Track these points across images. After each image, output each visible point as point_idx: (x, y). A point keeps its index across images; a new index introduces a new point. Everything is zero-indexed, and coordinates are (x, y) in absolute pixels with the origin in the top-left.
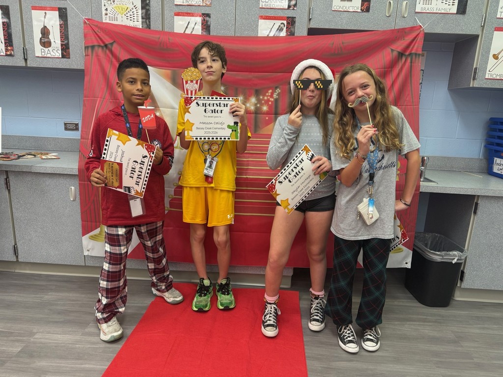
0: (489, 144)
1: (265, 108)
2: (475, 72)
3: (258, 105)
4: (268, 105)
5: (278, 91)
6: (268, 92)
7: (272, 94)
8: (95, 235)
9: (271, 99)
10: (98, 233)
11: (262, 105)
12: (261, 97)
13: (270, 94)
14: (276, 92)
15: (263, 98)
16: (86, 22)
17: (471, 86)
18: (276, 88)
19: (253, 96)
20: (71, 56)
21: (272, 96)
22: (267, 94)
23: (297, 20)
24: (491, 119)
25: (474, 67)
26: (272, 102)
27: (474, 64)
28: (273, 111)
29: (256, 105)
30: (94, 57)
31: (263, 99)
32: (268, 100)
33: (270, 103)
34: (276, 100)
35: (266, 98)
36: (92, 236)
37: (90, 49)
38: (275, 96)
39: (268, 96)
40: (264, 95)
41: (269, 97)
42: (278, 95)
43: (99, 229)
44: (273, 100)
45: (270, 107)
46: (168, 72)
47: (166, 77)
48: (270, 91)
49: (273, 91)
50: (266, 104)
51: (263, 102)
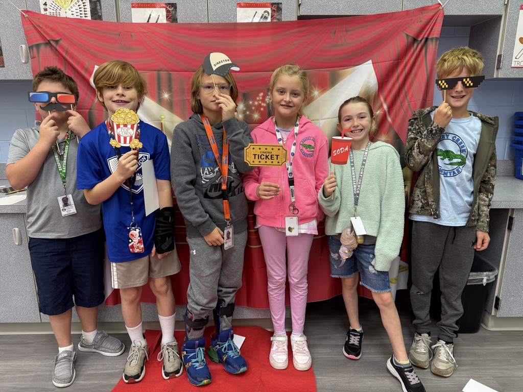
0: (515, 143)
1: (256, 116)
2: (499, 61)
3: (248, 113)
4: (260, 111)
6: (258, 96)
7: (264, 97)
9: (263, 104)
11: (252, 112)
12: (251, 103)
13: (261, 98)
14: (268, 95)
15: (253, 103)
16: (24, 15)
17: (495, 77)
19: (240, 102)
20: (6, 64)
21: (263, 100)
22: (258, 98)
23: (283, 7)
24: (517, 114)
25: (498, 54)
26: (264, 107)
27: (496, 50)
29: (244, 112)
31: (253, 105)
32: (260, 106)
33: (262, 109)
35: (256, 103)
39: (259, 100)
40: (254, 100)
41: (260, 102)
44: (265, 105)
45: (262, 113)
48: (261, 94)
49: (264, 94)
50: (257, 112)
51: (253, 108)
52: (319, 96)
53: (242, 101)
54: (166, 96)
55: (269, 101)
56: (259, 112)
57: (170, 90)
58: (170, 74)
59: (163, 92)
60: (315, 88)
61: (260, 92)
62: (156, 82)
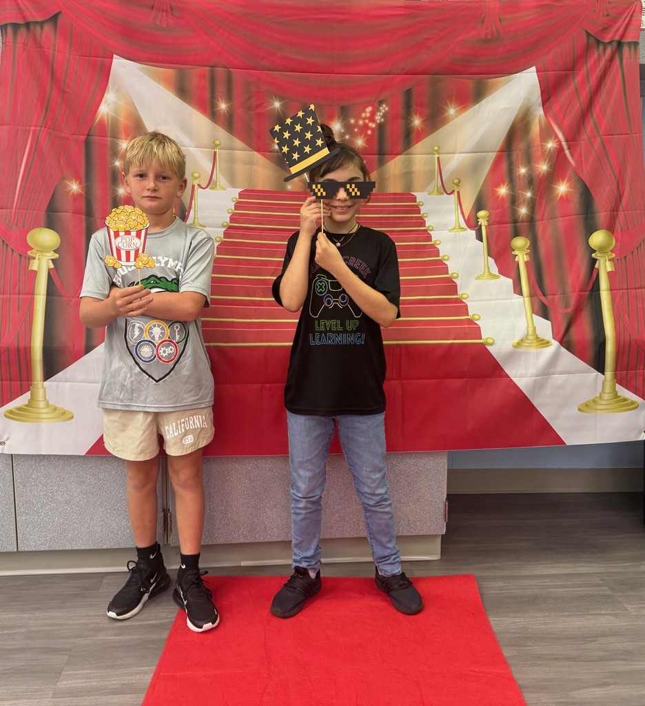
1: (360, 142)
3: (347, 137)
4: (366, 135)
5: (384, 108)
6: (364, 111)
7: (373, 114)
8: (19, 409)
9: (370, 125)
10: (27, 403)
11: (353, 135)
12: (352, 121)
13: (368, 115)
14: (380, 111)
15: (357, 122)
18: (381, 103)
19: (336, 120)
21: (372, 119)
22: (363, 115)
26: (372, 129)
28: (376, 149)
29: (342, 136)
30: (18, 45)
31: (356, 125)
32: (366, 127)
33: (369, 132)
34: (381, 127)
35: (361, 122)
36: (11, 412)
37: (10, 30)
38: (378, 118)
39: (365, 119)
40: (358, 117)
41: (367, 121)
42: (384, 116)
43: (28, 394)
44: (374, 126)
45: (369, 140)
46: (170, 72)
47: (166, 81)
48: (369, 109)
49: (373, 108)
50: (361, 135)
51: (356, 130)
52: (456, 117)
53: (339, 119)
54: (223, 106)
55: (380, 121)
56: (365, 137)
57: (229, 98)
58: (229, 73)
59: (218, 101)
60: (451, 103)
61: (368, 106)
62: (208, 84)
